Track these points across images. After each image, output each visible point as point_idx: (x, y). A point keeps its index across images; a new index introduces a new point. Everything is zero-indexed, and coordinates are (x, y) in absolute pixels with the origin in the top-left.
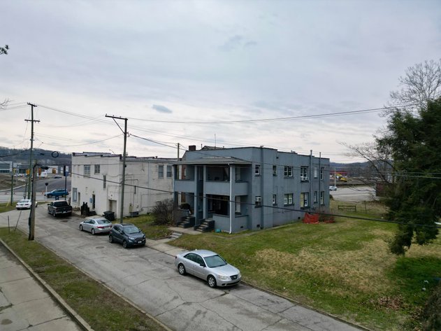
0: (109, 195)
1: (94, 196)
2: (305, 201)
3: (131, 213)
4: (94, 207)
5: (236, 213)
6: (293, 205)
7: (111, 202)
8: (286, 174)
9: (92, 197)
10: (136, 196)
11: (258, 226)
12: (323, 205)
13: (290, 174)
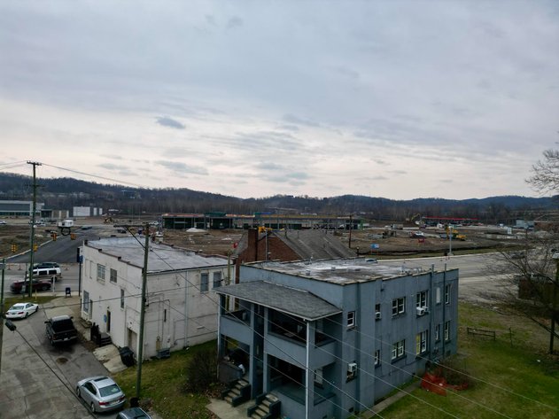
0: (128, 321)
1: (109, 313)
2: (421, 343)
3: (157, 351)
4: (109, 329)
5: (316, 384)
6: (405, 356)
7: (130, 332)
8: (394, 311)
9: (106, 314)
10: (166, 325)
11: (351, 410)
12: (449, 342)
13: (400, 309)
